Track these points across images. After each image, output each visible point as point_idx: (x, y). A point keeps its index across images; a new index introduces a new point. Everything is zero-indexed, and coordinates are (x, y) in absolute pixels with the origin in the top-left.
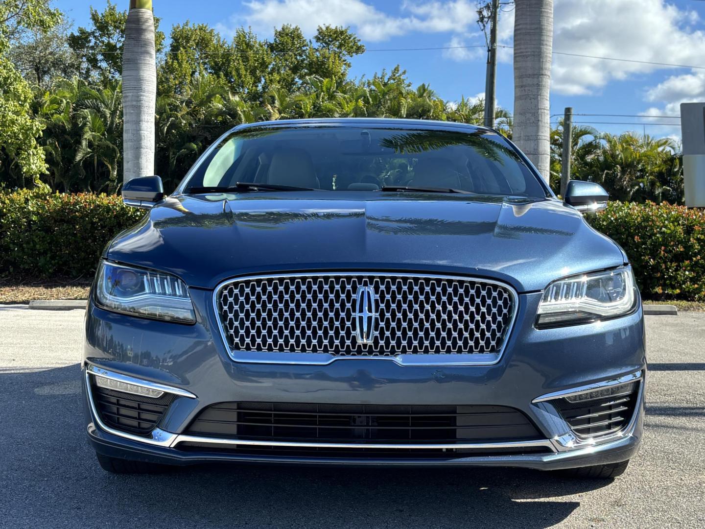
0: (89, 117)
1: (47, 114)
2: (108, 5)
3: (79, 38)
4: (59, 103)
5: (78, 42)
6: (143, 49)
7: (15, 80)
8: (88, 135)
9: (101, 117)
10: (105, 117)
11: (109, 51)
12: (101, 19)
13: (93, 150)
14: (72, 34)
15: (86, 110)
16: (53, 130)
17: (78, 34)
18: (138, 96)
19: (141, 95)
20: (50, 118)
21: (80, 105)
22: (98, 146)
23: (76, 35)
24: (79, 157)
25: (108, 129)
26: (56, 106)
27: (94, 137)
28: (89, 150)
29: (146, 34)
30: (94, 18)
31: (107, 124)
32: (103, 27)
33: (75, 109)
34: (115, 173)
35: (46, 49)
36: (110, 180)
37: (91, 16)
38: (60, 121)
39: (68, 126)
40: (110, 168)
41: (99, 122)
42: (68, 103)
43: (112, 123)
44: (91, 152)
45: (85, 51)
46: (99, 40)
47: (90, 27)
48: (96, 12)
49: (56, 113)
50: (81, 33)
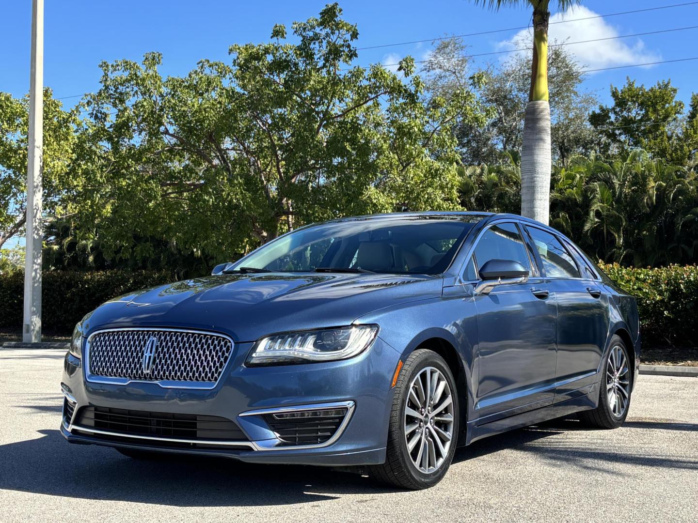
0: (598, 189)
1: (561, 189)
2: (627, 81)
3: (599, 115)
4: (573, 178)
5: (597, 119)
6: (538, 136)
7: (444, 170)
8: (596, 206)
9: (610, 189)
10: (614, 188)
11: (625, 125)
12: (621, 96)
13: (602, 219)
14: (594, 112)
15: (595, 183)
16: (567, 204)
17: (599, 112)
18: (533, 178)
19: (535, 177)
20: (563, 192)
21: (592, 178)
22: (606, 216)
23: (597, 113)
24: (587, 227)
25: (617, 200)
26: (570, 181)
27: (602, 208)
28: (597, 220)
29: (541, 122)
30: (614, 94)
31: (616, 195)
32: (621, 103)
33: (587, 183)
34: (621, 241)
35: (567, 129)
36: (616, 248)
37: (611, 94)
38: (573, 194)
39: (579, 199)
40: (616, 236)
41: (608, 193)
42: (581, 177)
43: (621, 193)
44: (599, 222)
45: (605, 127)
46: (619, 115)
47: (610, 103)
48: (616, 88)
49: (569, 188)
50: (601, 111)
